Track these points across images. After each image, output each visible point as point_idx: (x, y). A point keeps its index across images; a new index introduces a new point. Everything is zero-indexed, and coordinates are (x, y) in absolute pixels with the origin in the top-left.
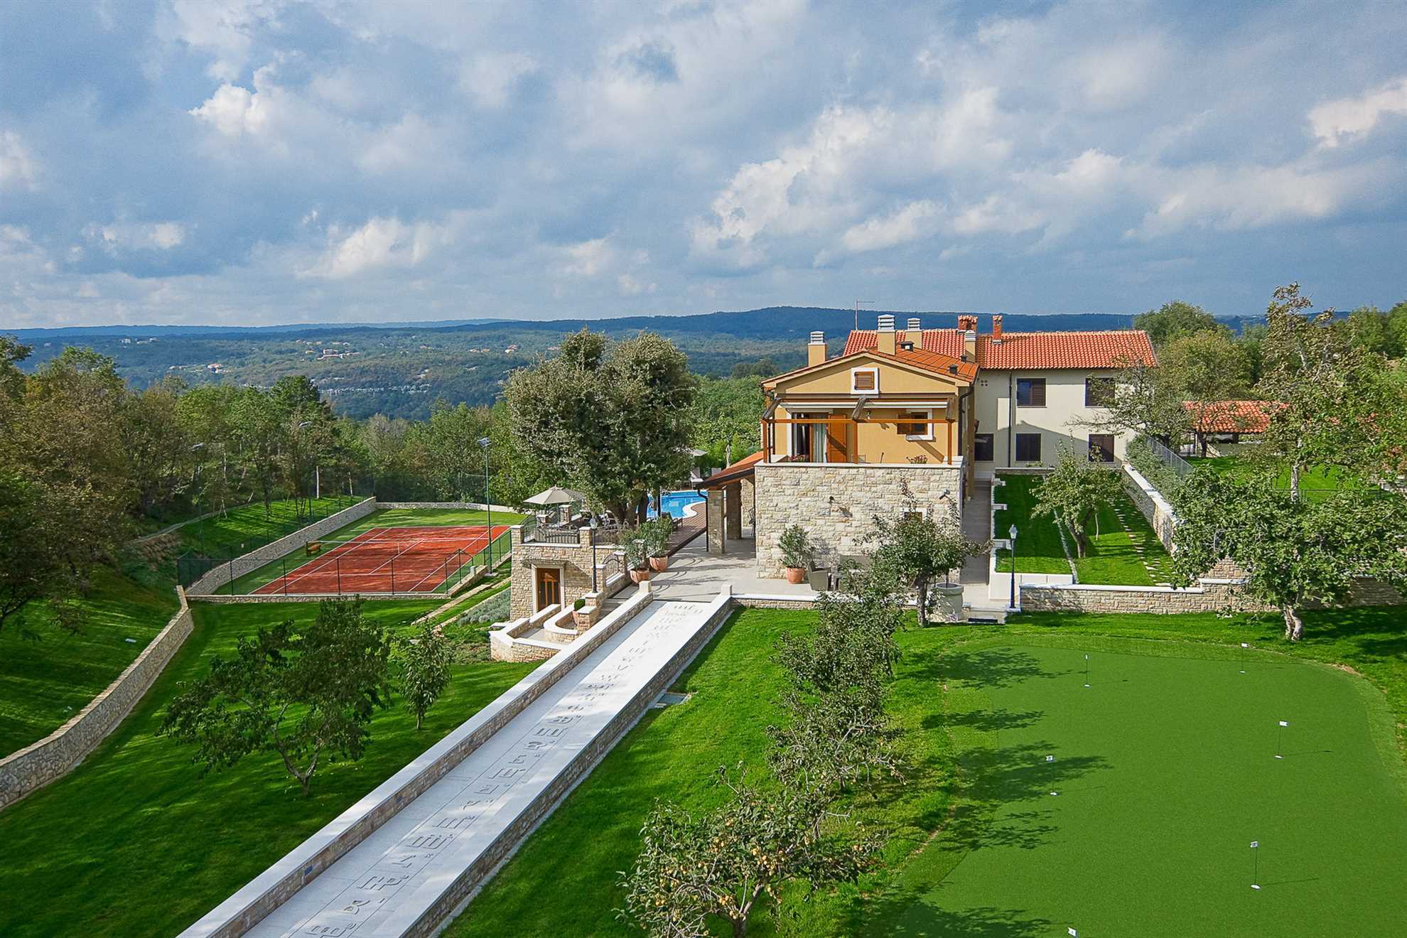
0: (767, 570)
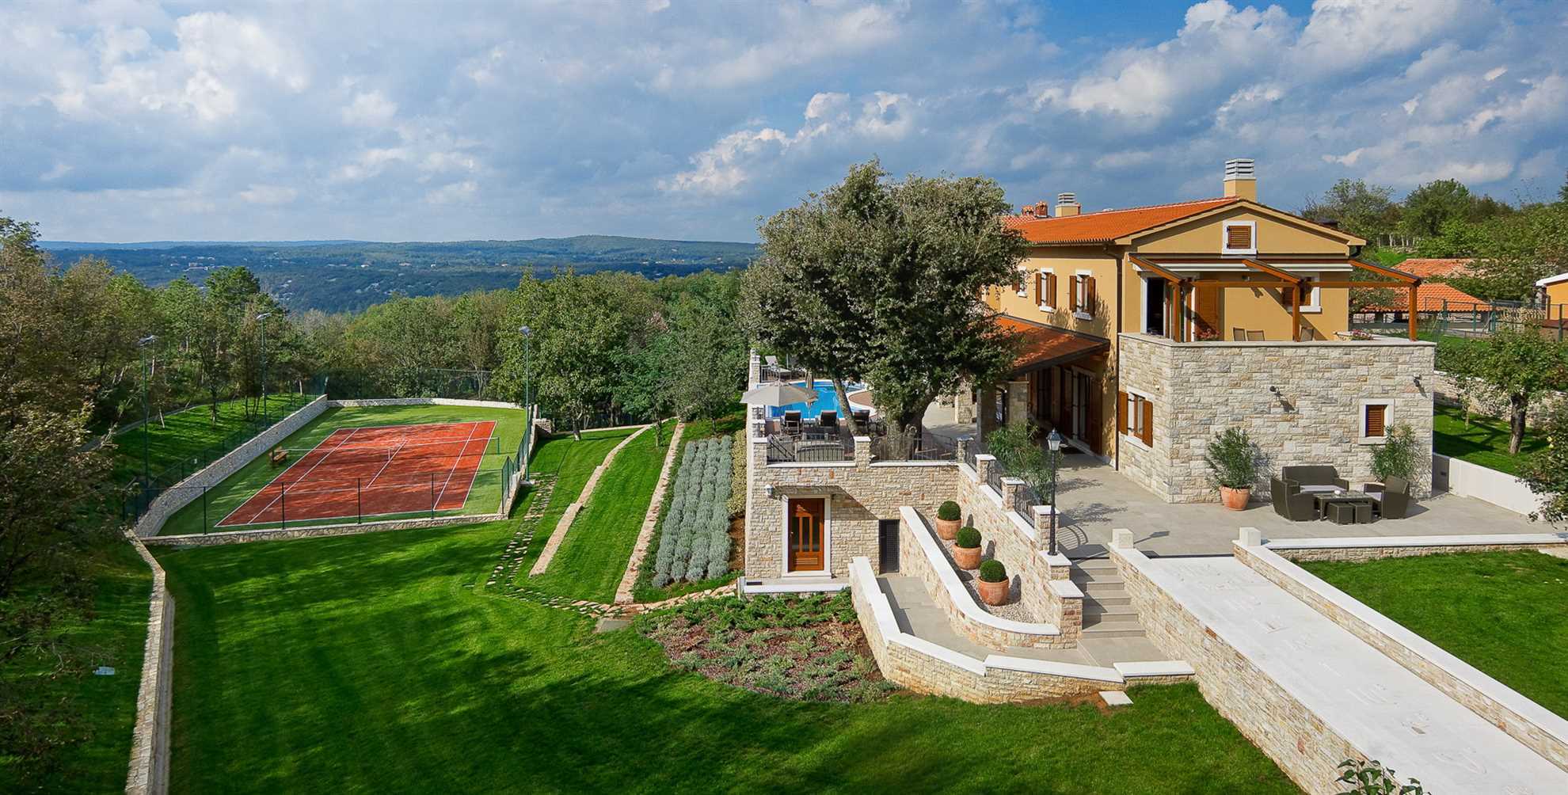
0: (1184, 491)
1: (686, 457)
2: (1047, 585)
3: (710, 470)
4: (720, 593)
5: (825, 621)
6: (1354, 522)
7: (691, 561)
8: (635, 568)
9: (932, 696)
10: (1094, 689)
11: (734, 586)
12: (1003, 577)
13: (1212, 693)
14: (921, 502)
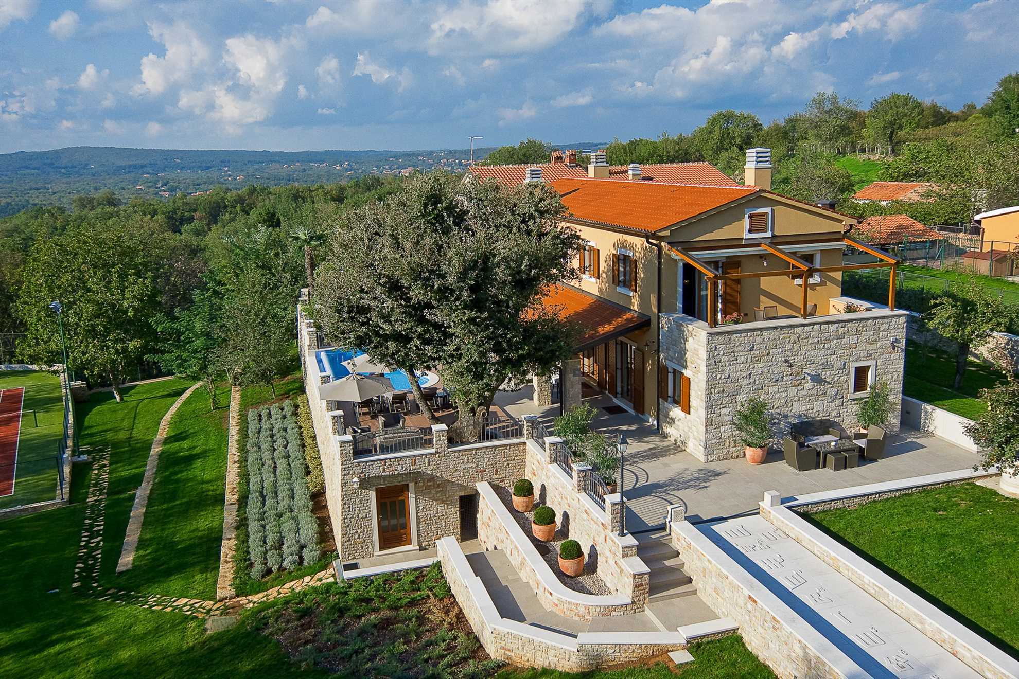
0: (716, 452)
1: (252, 428)
2: (618, 561)
3: (280, 442)
4: (320, 580)
5: (423, 599)
6: (845, 468)
7: (285, 547)
8: (229, 560)
9: (533, 669)
10: (664, 651)
11: (332, 570)
12: (580, 554)
13: (754, 642)
14: (495, 477)
